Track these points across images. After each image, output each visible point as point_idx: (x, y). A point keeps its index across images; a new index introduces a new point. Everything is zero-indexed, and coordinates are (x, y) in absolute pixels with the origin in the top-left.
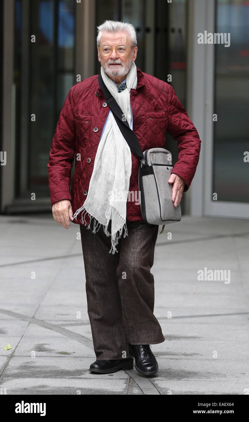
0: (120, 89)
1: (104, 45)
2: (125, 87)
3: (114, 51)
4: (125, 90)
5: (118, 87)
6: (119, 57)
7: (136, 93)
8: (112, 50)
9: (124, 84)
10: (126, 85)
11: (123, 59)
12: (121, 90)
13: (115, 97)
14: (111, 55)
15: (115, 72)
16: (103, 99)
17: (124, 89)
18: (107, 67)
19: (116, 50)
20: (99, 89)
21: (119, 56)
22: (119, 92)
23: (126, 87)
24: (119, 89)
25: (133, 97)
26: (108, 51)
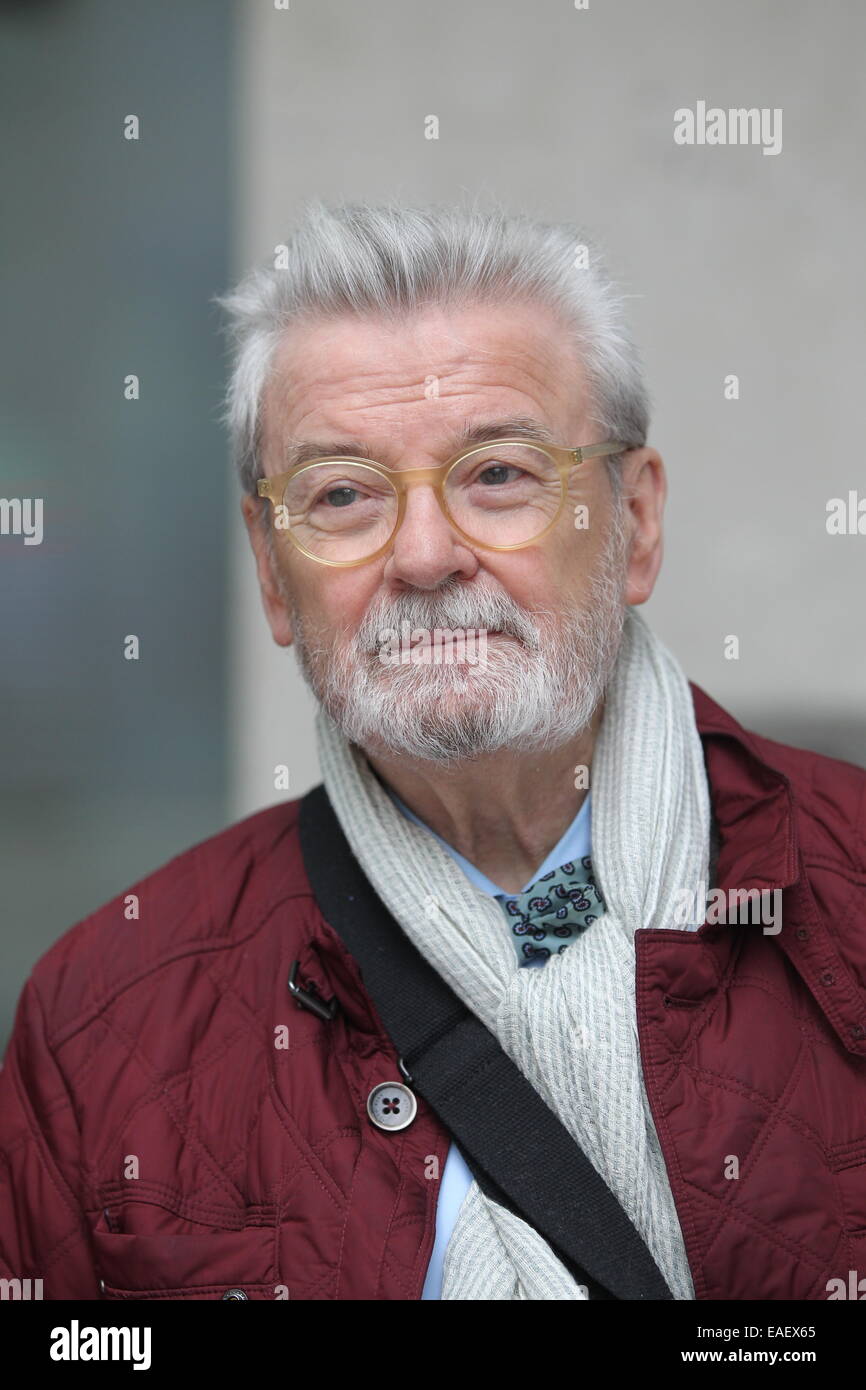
0: (536, 932)
1: (309, 453)
2: (584, 905)
3: (422, 501)
4: (586, 934)
5: (511, 908)
6: (481, 564)
7: (707, 972)
8: (403, 496)
9: (568, 869)
10: (592, 880)
11: (522, 570)
12: (550, 942)
13: (495, 1019)
14: (389, 549)
15: (450, 711)
16: (371, 1041)
17: (581, 929)
18: (361, 677)
19: (438, 493)
20: (315, 945)
21: (484, 554)
22: (534, 957)
23: (601, 898)
24: (525, 928)
25: (675, 1019)
26: (360, 507)
